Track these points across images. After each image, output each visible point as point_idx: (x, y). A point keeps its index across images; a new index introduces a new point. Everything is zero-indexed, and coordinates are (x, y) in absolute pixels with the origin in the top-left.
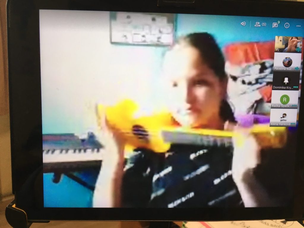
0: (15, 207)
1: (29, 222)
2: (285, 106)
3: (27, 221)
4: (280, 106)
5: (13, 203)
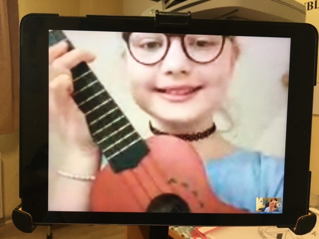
0: (22, 210)
1: (34, 225)
3: (32, 224)
5: (19, 207)
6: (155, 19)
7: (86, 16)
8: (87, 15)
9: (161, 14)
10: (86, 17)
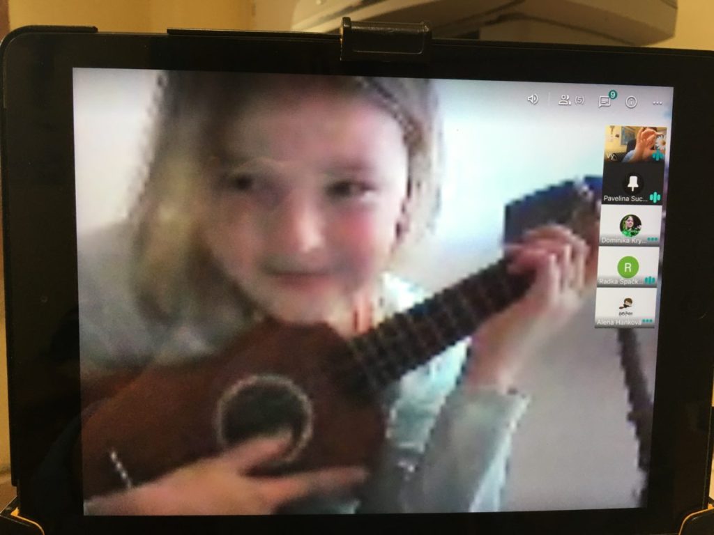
0: (19, 515)
2: (630, 282)
4: (616, 283)
5: (13, 506)
6: (341, 40)
7: (165, 32)
8: (168, 31)
9: (355, 28)
10: (167, 34)
